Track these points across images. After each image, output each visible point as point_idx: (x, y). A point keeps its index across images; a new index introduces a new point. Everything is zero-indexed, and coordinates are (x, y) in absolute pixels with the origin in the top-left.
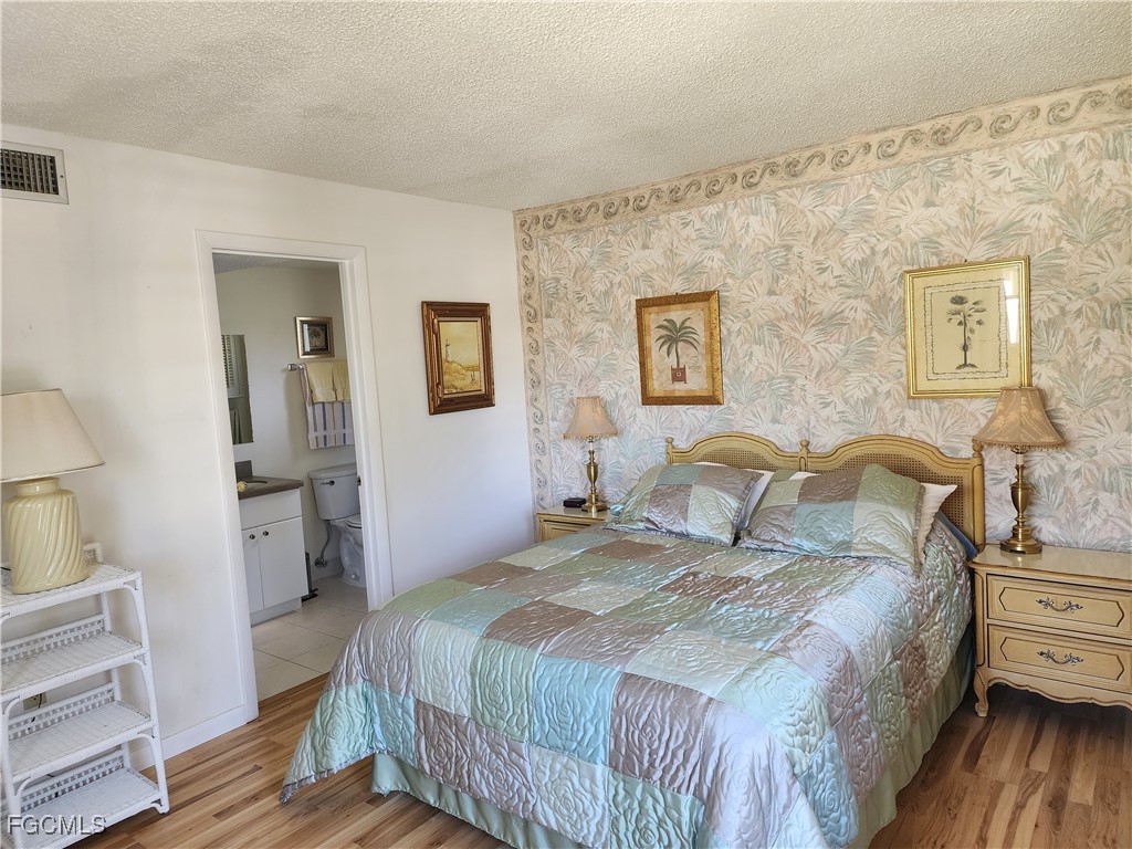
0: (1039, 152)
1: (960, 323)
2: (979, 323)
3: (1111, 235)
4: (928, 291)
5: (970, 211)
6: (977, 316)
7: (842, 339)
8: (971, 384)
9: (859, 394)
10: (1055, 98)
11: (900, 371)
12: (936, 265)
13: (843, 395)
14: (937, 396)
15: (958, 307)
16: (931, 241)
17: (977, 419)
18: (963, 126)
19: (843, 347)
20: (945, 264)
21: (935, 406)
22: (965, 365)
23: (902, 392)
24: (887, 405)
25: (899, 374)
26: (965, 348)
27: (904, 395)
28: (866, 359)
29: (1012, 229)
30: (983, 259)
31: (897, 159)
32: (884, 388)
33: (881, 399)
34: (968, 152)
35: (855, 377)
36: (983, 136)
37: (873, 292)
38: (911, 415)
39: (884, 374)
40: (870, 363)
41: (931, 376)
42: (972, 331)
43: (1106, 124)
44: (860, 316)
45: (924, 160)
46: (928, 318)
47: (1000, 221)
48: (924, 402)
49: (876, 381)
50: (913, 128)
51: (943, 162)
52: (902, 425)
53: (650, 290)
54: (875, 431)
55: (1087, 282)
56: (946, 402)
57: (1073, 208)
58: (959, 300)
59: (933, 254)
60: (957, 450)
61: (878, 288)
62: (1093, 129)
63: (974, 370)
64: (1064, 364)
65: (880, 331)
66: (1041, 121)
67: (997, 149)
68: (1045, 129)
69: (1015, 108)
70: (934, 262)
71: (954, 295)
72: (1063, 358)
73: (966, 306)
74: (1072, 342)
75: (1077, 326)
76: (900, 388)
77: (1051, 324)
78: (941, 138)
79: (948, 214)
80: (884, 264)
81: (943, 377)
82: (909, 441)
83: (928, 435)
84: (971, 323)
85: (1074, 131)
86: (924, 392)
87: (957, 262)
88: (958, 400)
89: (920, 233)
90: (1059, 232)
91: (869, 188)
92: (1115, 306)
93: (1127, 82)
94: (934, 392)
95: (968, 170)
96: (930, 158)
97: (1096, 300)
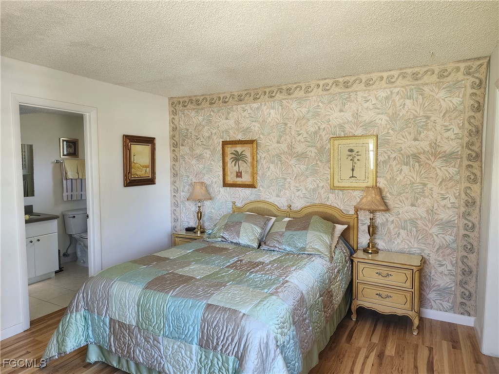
0: (382, 94)
1: (351, 160)
2: (358, 160)
3: (407, 129)
4: (340, 146)
5: (356, 115)
6: (358, 157)
7: (306, 164)
8: (354, 185)
9: (311, 187)
10: (389, 73)
12: (343, 136)
13: (305, 186)
14: (342, 189)
15: (350, 153)
16: (342, 126)
17: (356, 199)
18: (355, 81)
19: (306, 167)
20: (346, 135)
21: (341, 193)
22: (353, 177)
24: (322, 191)
25: (327, 179)
26: (353, 170)
27: (329, 188)
28: (315, 172)
29: (371, 124)
30: (360, 135)
31: (330, 92)
32: (321, 185)
33: (320, 189)
34: (356, 91)
35: (310, 179)
36: (362, 86)
37: (318, 145)
38: (331, 196)
39: (321, 179)
40: (316, 174)
41: (340, 181)
42: (355, 163)
43: (407, 85)
44: (313, 155)
45: (340, 93)
46: (339, 157)
47: (367, 120)
48: (336, 191)
49: (318, 181)
50: (336, 80)
51: (347, 95)
52: (328, 200)
53: (228, 137)
54: (317, 202)
55: (398, 147)
56: (345, 191)
57: (394, 117)
58: (351, 151)
59: (342, 131)
60: (348, 211)
61: (321, 143)
62: (402, 87)
63: (356, 179)
64: (389, 178)
65: (321, 161)
66: (383, 82)
67: (367, 91)
68: (385, 85)
69: (374, 76)
70: (342, 134)
71: (349, 148)
72: (388, 176)
73: (354, 153)
74: (392, 170)
75: (394, 163)
76: (327, 185)
77: (385, 162)
78: (346, 85)
79: (348, 115)
80: (323, 134)
81: (344, 181)
82: (330, 207)
83: (338, 205)
84: (355, 160)
85: (395, 87)
86: (336, 187)
87: (351, 135)
88: (349, 191)
89: (337, 122)
90: (388, 126)
91: (318, 102)
92: (408, 157)
93: (416, 70)
94: (340, 187)
95: (356, 99)
96: (342, 92)
97: (401, 154)
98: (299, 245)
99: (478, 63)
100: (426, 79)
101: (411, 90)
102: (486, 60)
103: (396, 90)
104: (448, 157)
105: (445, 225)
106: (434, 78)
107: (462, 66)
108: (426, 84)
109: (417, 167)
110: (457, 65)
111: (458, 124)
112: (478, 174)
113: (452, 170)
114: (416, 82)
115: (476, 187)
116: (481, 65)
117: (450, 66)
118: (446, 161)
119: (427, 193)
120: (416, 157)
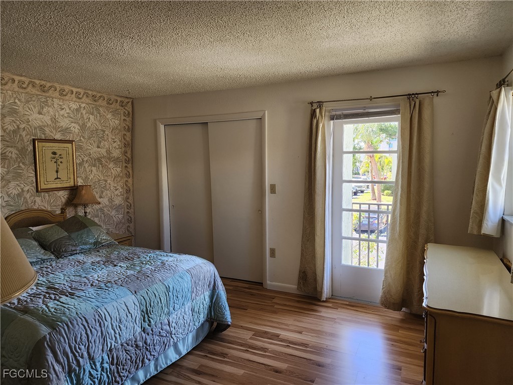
0: (74, 106)
1: (55, 162)
2: (61, 162)
3: (93, 138)
4: (44, 148)
5: (54, 120)
6: (60, 160)
7: (6, 166)
8: (59, 186)
9: (15, 192)
10: (77, 89)
11: (32, 181)
12: (44, 138)
13: (7, 193)
14: (48, 191)
15: (54, 156)
16: (41, 128)
17: (61, 199)
18: (51, 87)
19: (6, 170)
20: (47, 138)
21: (47, 195)
22: (57, 178)
23: (34, 190)
24: (28, 196)
25: (32, 182)
26: (57, 172)
27: (35, 191)
28: (18, 176)
29: (66, 130)
30: (59, 139)
31: (26, 91)
32: (26, 189)
33: (25, 193)
34: (53, 98)
35: (12, 184)
36: (57, 94)
37: (19, 146)
38: (38, 199)
39: (26, 182)
40: (20, 178)
41: (46, 183)
42: (59, 165)
43: (90, 104)
44: (14, 156)
45: (37, 95)
46: (44, 159)
47: (64, 126)
48: (43, 194)
49: (22, 185)
50: (33, 80)
51: (44, 98)
52: (34, 204)
54: (23, 208)
55: (88, 152)
56: (51, 193)
57: (83, 127)
58: (54, 153)
60: (55, 211)
61: (22, 144)
62: (86, 104)
63: (60, 180)
64: (84, 178)
65: (23, 163)
66: (74, 95)
67: (62, 100)
68: (75, 99)
69: (67, 88)
71: (53, 151)
72: (83, 176)
73: (57, 156)
74: (86, 171)
75: (86, 165)
76: (33, 188)
77: (81, 164)
78: (43, 88)
79: (47, 119)
80: (24, 134)
81: (50, 183)
83: (45, 207)
84: (59, 163)
85: (82, 103)
86: (44, 189)
87: (51, 139)
88: (54, 192)
89: (37, 124)
90: (80, 135)
91: (15, 99)
92: (95, 160)
93: (94, 93)
94: (46, 189)
95: (53, 104)
96: (40, 95)
97: (91, 158)
99: (127, 100)
100: (100, 102)
101: (93, 108)
102: (131, 100)
103: (83, 105)
104: (116, 161)
105: (118, 208)
106: (105, 103)
107: (119, 99)
108: (101, 106)
109: (101, 168)
110: (116, 98)
111: (119, 139)
112: (131, 172)
113: (119, 170)
114: (95, 103)
115: (130, 180)
116: (128, 102)
117: (113, 97)
119: (108, 186)
120: (99, 160)
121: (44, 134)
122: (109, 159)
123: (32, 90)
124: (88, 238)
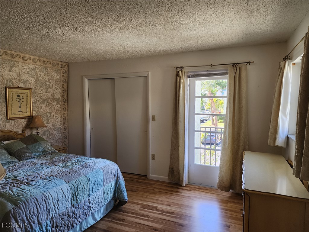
0: (32, 67)
1: (19, 101)
2: (23, 101)
3: (43, 87)
4: (12, 93)
5: (19, 75)
6: (22, 100)
8: (21, 116)
10: (34, 57)
11: (4, 113)
16: (11, 80)
17: (22, 124)
18: (17, 55)
20: (14, 87)
21: (13, 121)
22: (20, 111)
23: (5, 118)
24: (1, 122)
25: (4, 114)
26: (20, 107)
27: (6, 119)
29: (26, 82)
30: (22, 87)
34: (18, 62)
36: (21, 59)
38: (7, 124)
41: (13, 114)
42: (21, 103)
43: (42, 66)
45: (8, 60)
46: (12, 99)
47: (25, 79)
48: (10, 121)
50: (6, 51)
51: (13, 62)
52: (5, 127)
55: (40, 95)
56: (16, 120)
57: (37, 80)
58: (18, 96)
59: (11, 84)
60: (19, 131)
62: (40, 66)
63: (22, 112)
64: (37, 111)
66: (31, 61)
67: (24, 63)
68: (32, 63)
69: (27, 56)
70: (12, 86)
71: (17, 94)
72: (37, 110)
73: (20, 97)
74: (38, 107)
75: (39, 103)
76: (4, 117)
77: (35, 103)
78: (12, 56)
79: (14, 75)
81: (15, 114)
82: (7, 131)
83: (12, 129)
85: (37, 65)
86: (11, 118)
87: (17, 87)
88: (18, 120)
89: (8, 78)
90: (35, 84)
92: (44, 100)
93: (44, 59)
94: (13, 118)
95: (18, 66)
96: (10, 60)
97: (41, 99)
98: (41, 150)
99: (65, 64)
100: (48, 65)
101: (43, 68)
102: (67, 64)
103: (37, 67)
104: (57, 101)
105: (58, 130)
106: (51, 65)
107: (60, 63)
108: (48, 67)
109: (48, 105)
110: (58, 62)
111: (60, 87)
112: (66, 107)
113: (59, 106)
114: (45, 65)
115: (66, 113)
116: (66, 65)
117: (56, 62)
118: (57, 102)
119: (52, 116)
120: (47, 100)
121: (12, 84)
122: (53, 99)
123: (5, 57)
124: (38, 149)
